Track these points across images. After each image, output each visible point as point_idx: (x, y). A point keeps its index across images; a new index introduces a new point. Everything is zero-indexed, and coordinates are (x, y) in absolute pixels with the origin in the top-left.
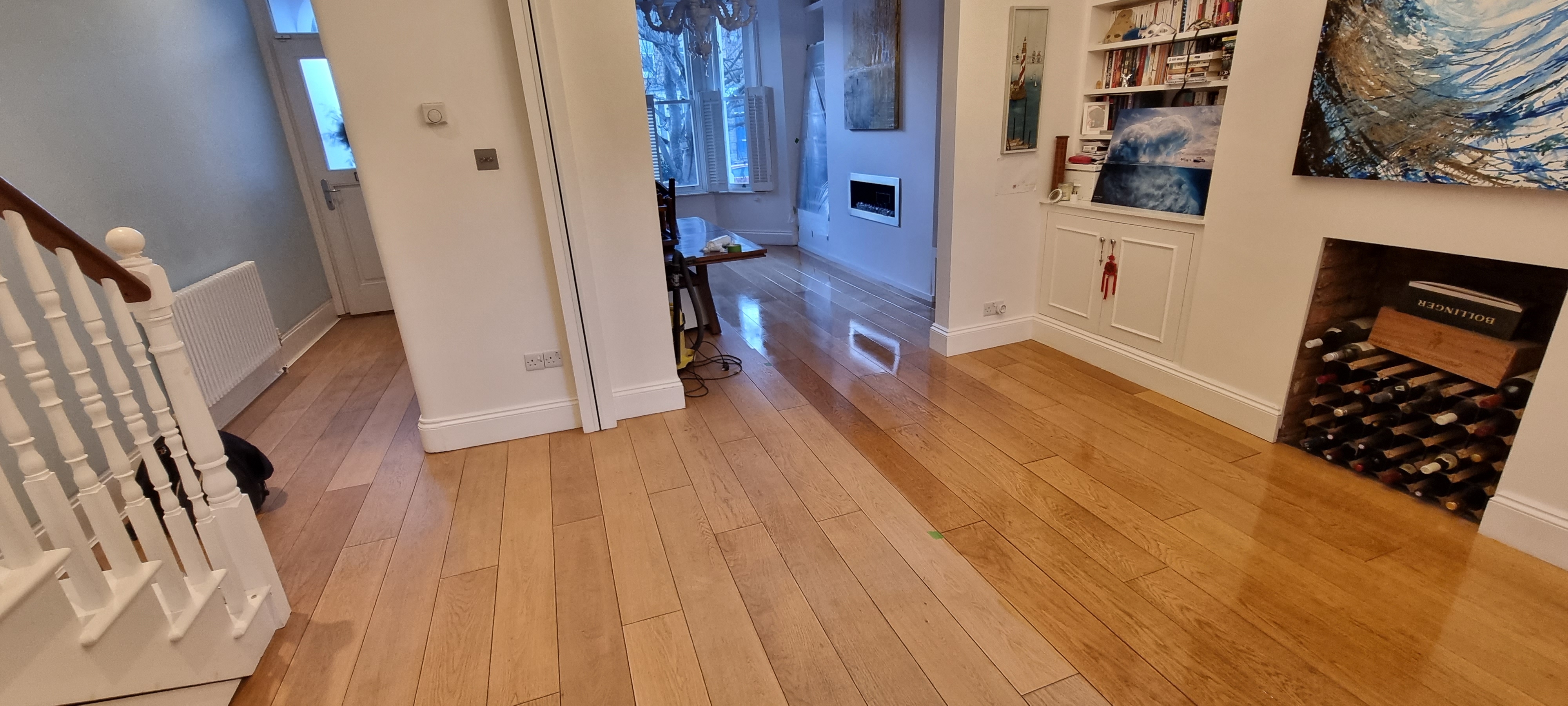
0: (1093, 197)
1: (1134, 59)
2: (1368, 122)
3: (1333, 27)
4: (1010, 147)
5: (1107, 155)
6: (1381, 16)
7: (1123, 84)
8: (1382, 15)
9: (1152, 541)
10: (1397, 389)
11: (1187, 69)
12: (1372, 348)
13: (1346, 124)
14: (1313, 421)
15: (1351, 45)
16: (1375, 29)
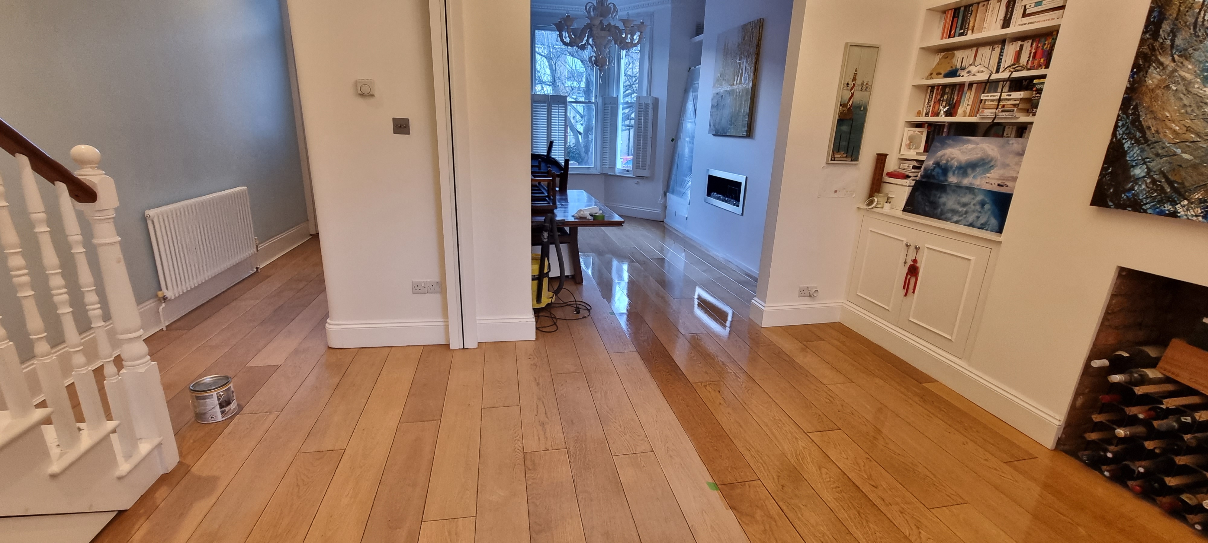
0: (904, 207)
1: (952, 93)
2: (1170, 163)
3: (1141, 74)
4: (834, 158)
5: (920, 173)
6: (1190, 67)
7: (940, 115)
8: (1192, 65)
9: (914, 528)
10: (1183, 420)
11: (998, 105)
12: (1160, 376)
13: (1148, 163)
14: (1093, 436)
15: (1157, 91)
16: (1183, 79)
